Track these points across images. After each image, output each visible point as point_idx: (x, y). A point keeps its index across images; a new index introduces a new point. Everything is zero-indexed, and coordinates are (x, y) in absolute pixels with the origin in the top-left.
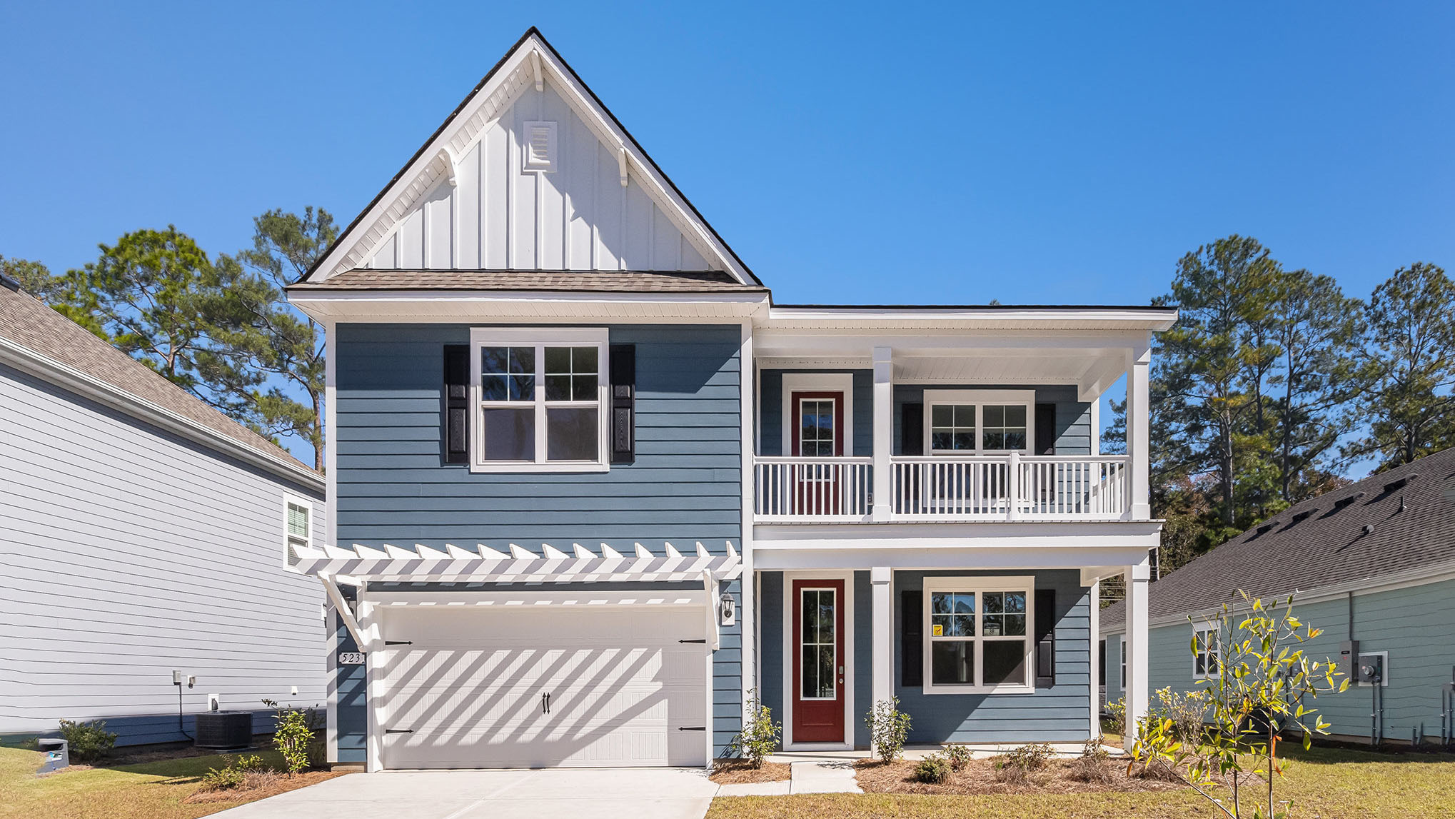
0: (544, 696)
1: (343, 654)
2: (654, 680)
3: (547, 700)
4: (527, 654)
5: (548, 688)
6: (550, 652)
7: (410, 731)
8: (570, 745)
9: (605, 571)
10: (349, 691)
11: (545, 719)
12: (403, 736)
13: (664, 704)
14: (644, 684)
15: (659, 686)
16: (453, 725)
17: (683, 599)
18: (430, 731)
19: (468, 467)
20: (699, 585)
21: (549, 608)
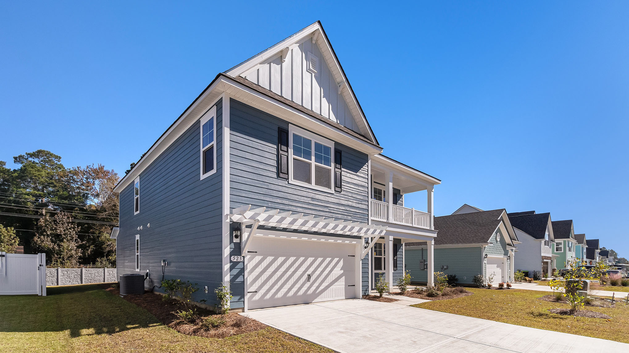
0: (308, 275)
1: (233, 256)
2: (341, 270)
3: (309, 276)
4: (302, 259)
5: (309, 272)
6: (309, 258)
7: (256, 292)
8: (316, 295)
9: (329, 229)
10: (235, 274)
11: (308, 284)
12: (252, 294)
13: (344, 277)
14: (338, 271)
15: (342, 271)
16: (274, 288)
17: (354, 242)
18: (264, 291)
19: (288, 180)
20: (360, 238)
21: (307, 241)
